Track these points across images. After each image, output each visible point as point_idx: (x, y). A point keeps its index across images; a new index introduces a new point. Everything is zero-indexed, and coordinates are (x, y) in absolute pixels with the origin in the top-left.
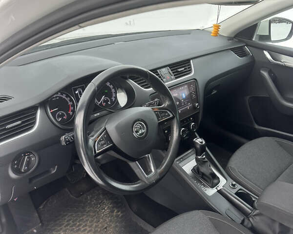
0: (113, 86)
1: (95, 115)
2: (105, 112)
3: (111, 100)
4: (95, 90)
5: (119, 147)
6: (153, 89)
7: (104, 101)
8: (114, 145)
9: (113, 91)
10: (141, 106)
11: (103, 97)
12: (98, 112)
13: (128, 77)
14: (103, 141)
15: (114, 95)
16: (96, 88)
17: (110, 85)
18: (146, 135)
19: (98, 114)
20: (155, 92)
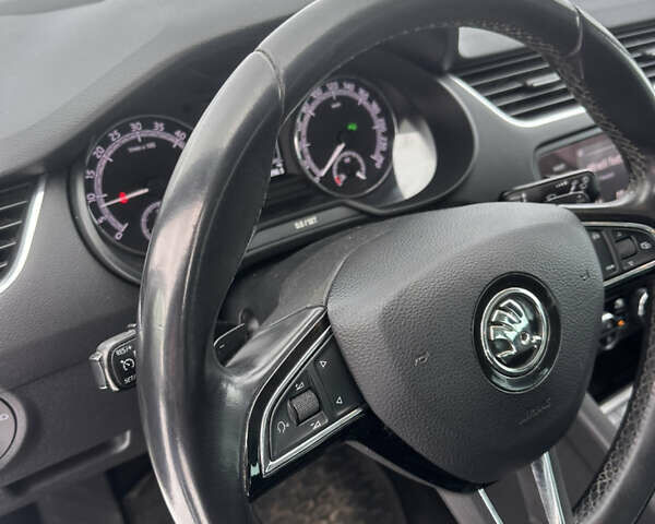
0: (381, 104)
1: (299, 225)
2: (337, 214)
3: (370, 164)
4: (271, 94)
5: (393, 428)
6: (590, 112)
7: (342, 167)
8: (368, 412)
9: (380, 126)
10: (502, 199)
11: (340, 148)
12: (309, 214)
13: (446, 66)
14: (309, 396)
15: (382, 144)
16: (281, 91)
17: (370, 100)
18: (547, 361)
19: (312, 221)
20: (591, 122)
